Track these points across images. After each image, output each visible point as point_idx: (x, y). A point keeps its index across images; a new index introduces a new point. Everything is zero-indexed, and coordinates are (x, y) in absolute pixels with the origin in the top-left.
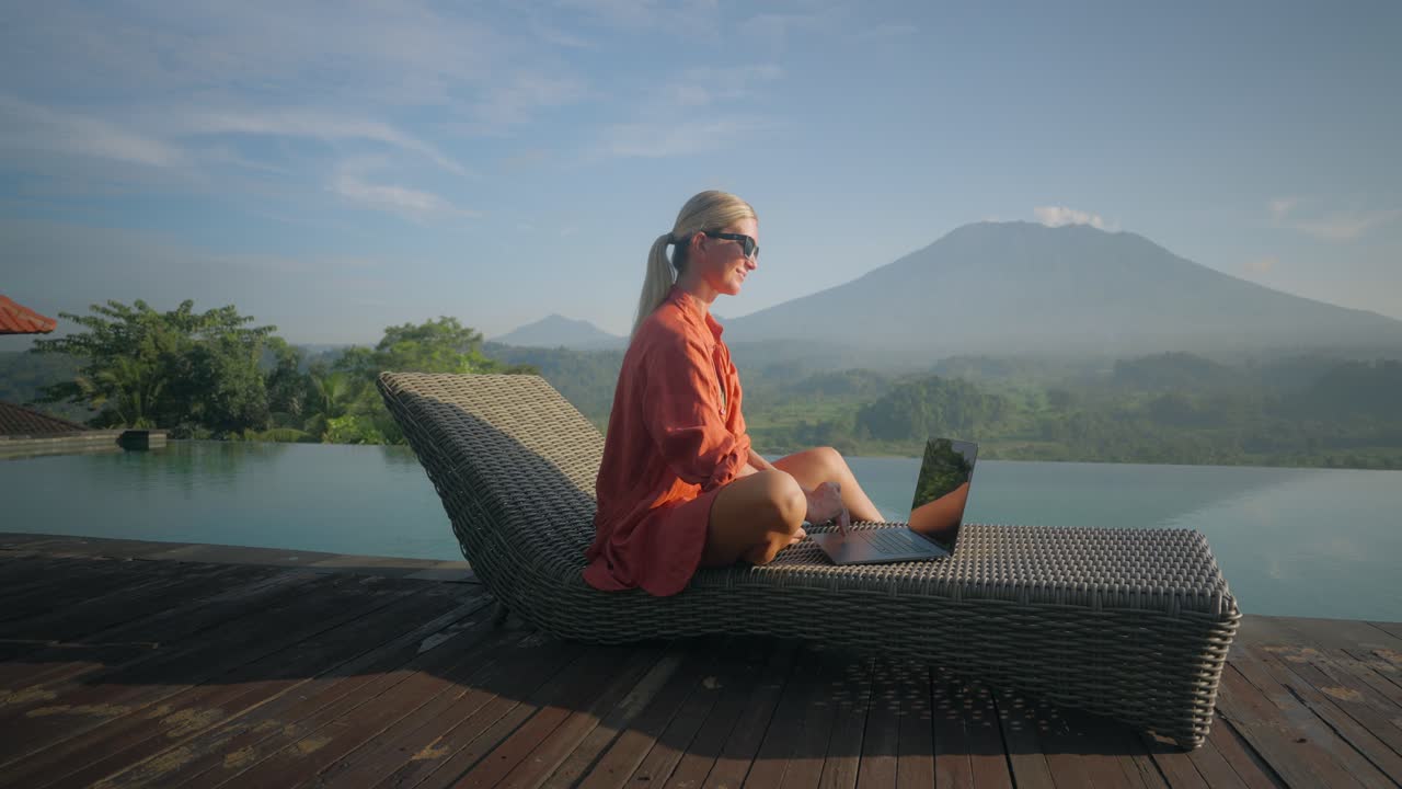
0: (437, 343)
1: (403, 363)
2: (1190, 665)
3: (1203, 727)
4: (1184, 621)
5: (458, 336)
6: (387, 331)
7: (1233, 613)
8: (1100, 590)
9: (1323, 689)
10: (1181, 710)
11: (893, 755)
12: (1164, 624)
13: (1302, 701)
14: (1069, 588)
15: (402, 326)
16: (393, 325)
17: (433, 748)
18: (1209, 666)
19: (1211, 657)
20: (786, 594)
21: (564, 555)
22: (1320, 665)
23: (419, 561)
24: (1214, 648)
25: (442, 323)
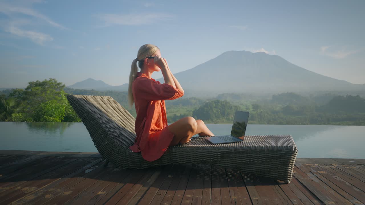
0: (48, 87)
1: (36, 94)
2: (287, 163)
3: (290, 178)
4: (285, 153)
5: (56, 85)
6: (29, 83)
7: (296, 150)
8: (267, 147)
9: (318, 172)
10: (285, 174)
11: (219, 188)
12: (281, 154)
13: (313, 174)
14: (260, 147)
15: (35, 81)
16: (32, 81)
17: (101, 192)
18: (291, 163)
19: (292, 161)
20: (189, 152)
21: (126, 146)
22: (319, 167)
23: (73, 152)
24: (292, 159)
25: (50, 81)
